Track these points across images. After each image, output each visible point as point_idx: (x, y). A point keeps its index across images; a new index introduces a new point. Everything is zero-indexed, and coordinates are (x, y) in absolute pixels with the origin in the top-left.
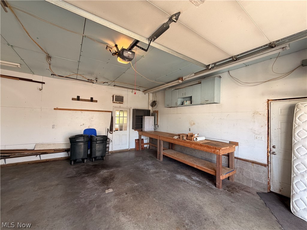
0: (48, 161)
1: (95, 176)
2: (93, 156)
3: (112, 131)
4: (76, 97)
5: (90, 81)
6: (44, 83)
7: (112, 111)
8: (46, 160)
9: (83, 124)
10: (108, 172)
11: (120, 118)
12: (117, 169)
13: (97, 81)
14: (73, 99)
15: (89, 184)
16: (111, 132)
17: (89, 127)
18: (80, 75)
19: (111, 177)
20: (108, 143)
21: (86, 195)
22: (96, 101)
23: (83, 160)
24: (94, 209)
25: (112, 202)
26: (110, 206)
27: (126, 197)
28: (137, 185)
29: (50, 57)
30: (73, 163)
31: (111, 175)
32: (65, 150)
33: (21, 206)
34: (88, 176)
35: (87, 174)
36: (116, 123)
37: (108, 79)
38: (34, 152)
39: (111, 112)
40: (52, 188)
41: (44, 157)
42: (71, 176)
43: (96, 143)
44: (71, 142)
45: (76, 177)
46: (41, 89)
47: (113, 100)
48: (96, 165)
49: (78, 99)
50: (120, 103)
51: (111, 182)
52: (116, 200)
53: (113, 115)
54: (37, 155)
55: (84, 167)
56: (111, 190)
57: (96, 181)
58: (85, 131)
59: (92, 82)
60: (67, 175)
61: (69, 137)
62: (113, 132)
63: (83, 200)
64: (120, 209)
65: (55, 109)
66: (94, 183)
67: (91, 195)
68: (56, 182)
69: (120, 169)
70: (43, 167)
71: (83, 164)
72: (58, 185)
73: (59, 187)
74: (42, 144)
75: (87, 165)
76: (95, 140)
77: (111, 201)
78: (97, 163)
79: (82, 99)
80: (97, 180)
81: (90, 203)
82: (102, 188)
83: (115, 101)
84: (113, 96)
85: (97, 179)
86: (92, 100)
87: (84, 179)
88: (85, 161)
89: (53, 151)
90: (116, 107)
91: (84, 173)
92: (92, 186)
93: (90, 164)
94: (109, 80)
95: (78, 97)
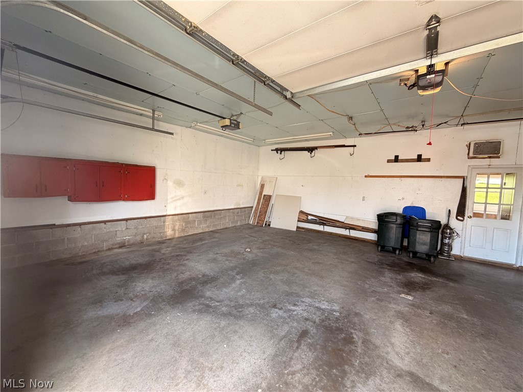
0: (357, 240)
1: (399, 274)
2: (411, 249)
3: (463, 216)
4: (393, 158)
5: (411, 129)
6: (355, 146)
7: (465, 175)
8: (355, 237)
9: (403, 199)
10: (424, 278)
11: (489, 190)
12: (447, 282)
13: (423, 125)
14: (389, 161)
15: (385, 277)
16: (459, 218)
17: (412, 203)
18: (394, 124)
19: (424, 286)
20: (447, 237)
21: (374, 284)
22: (429, 160)
23: (394, 249)
24: (373, 298)
25: (400, 307)
26: (394, 308)
27: (426, 316)
28: (466, 317)
29: (352, 118)
30: (379, 249)
31: (426, 284)
32: (375, 231)
33: (320, 263)
34: (388, 269)
35: (390, 267)
36: (475, 201)
37: (447, 116)
38: (344, 225)
39: (464, 178)
40: (347, 262)
41: (354, 234)
42: (370, 260)
43: (417, 230)
44: (378, 220)
45: (375, 264)
46: (352, 153)
47: (468, 154)
48: (411, 263)
49: (397, 159)
50: (490, 157)
51: (418, 290)
52: (407, 309)
53: (468, 184)
54: (347, 229)
55: (392, 258)
56: (410, 298)
57: (396, 279)
58: (406, 209)
59: (414, 130)
60: (368, 258)
61: (378, 213)
62: (466, 217)
63: (367, 286)
64: (403, 317)
65: (366, 176)
66: (392, 279)
67: (379, 287)
68: (353, 260)
69: (451, 284)
70: (350, 243)
71: (393, 255)
72: (353, 262)
73: (353, 264)
74: (352, 218)
75: (398, 258)
76: (415, 224)
77: (399, 305)
78: (415, 261)
79: (402, 160)
80: (399, 279)
81: (372, 292)
82: (399, 288)
83: (474, 154)
84: (469, 146)
85: (400, 277)
86: (419, 159)
87: (382, 270)
88: (397, 252)
89: (361, 228)
90: (475, 167)
91: (387, 264)
92: (387, 281)
93: (405, 259)
94: (450, 117)
95: (397, 157)
